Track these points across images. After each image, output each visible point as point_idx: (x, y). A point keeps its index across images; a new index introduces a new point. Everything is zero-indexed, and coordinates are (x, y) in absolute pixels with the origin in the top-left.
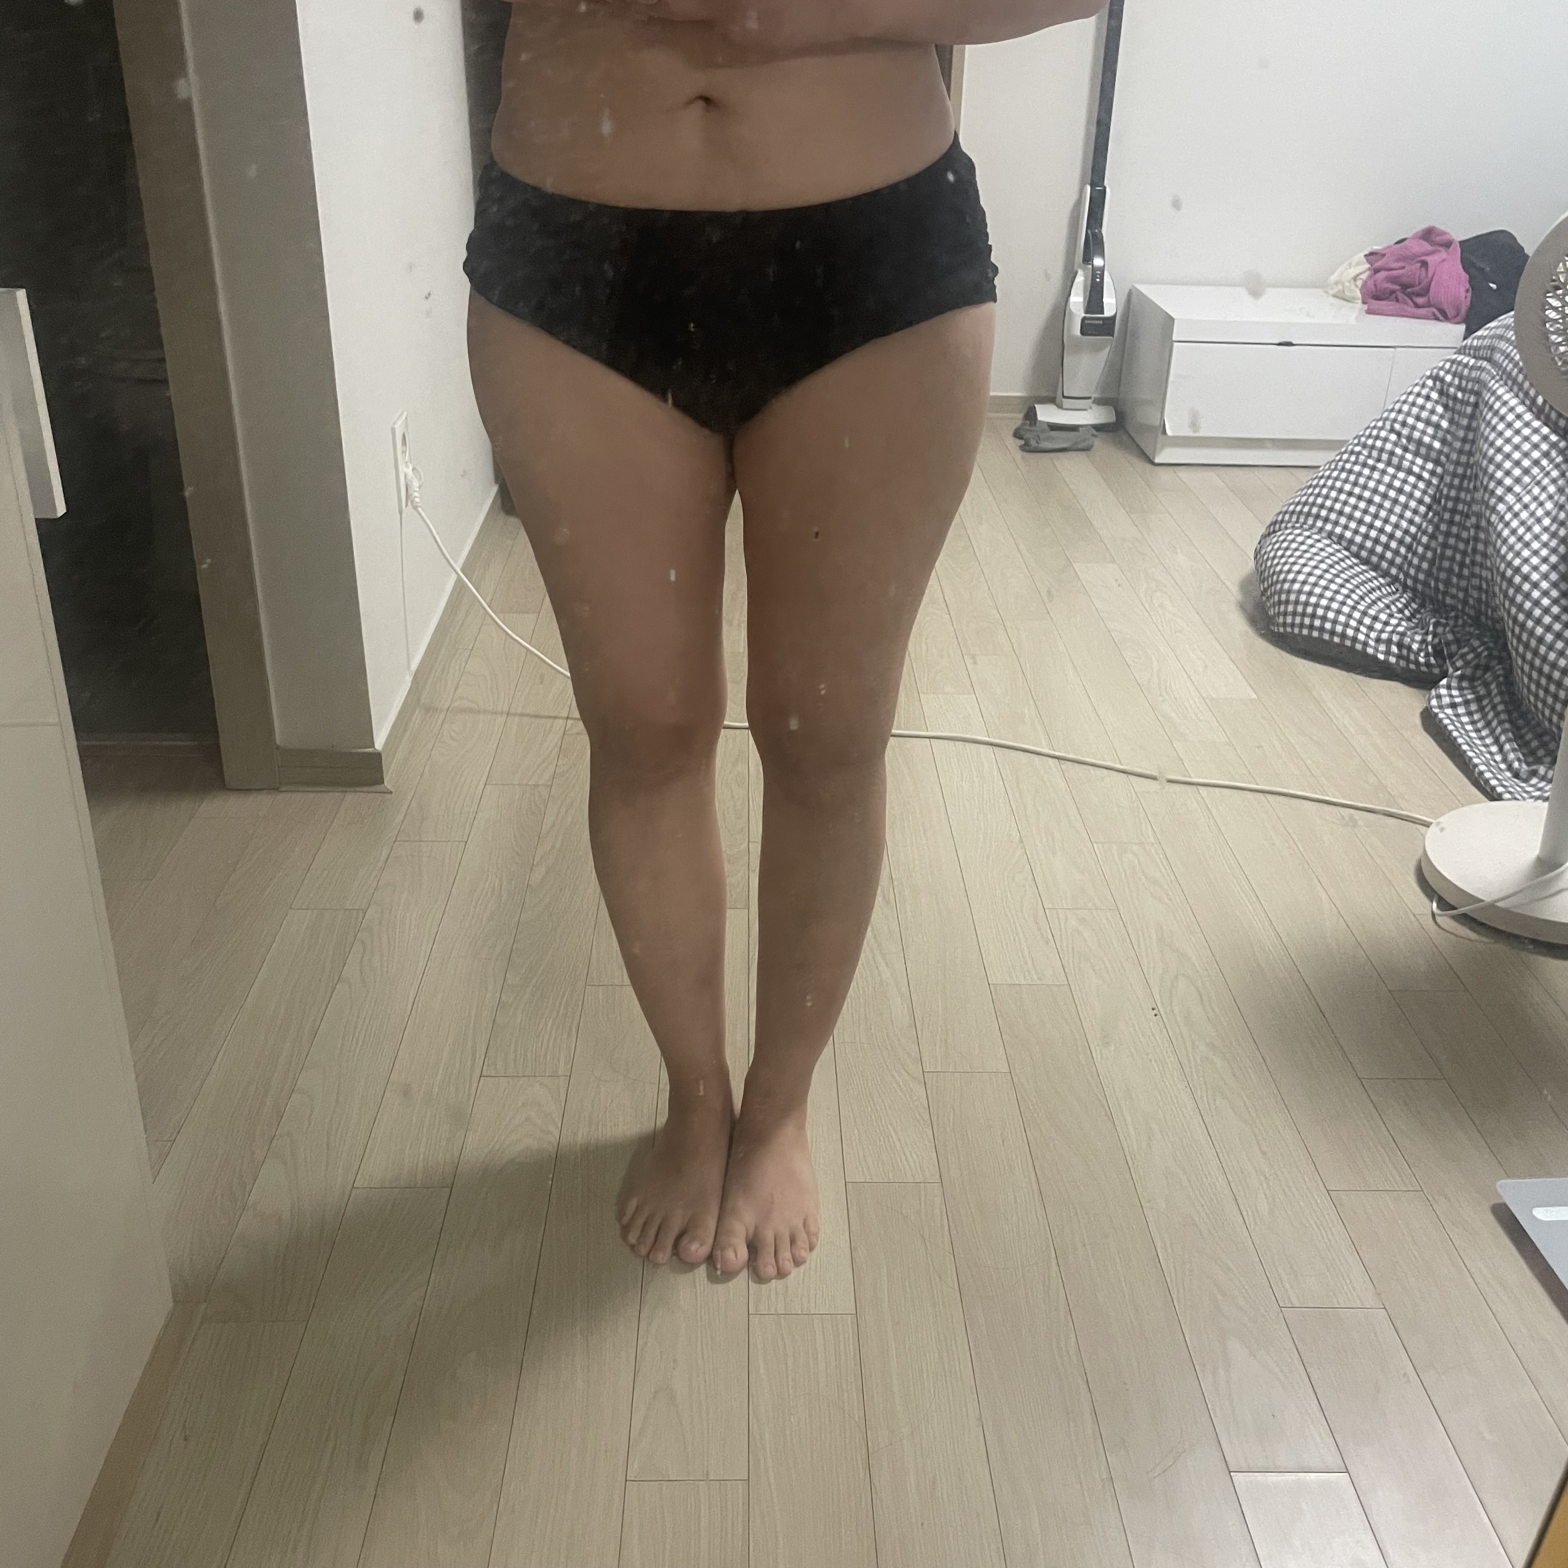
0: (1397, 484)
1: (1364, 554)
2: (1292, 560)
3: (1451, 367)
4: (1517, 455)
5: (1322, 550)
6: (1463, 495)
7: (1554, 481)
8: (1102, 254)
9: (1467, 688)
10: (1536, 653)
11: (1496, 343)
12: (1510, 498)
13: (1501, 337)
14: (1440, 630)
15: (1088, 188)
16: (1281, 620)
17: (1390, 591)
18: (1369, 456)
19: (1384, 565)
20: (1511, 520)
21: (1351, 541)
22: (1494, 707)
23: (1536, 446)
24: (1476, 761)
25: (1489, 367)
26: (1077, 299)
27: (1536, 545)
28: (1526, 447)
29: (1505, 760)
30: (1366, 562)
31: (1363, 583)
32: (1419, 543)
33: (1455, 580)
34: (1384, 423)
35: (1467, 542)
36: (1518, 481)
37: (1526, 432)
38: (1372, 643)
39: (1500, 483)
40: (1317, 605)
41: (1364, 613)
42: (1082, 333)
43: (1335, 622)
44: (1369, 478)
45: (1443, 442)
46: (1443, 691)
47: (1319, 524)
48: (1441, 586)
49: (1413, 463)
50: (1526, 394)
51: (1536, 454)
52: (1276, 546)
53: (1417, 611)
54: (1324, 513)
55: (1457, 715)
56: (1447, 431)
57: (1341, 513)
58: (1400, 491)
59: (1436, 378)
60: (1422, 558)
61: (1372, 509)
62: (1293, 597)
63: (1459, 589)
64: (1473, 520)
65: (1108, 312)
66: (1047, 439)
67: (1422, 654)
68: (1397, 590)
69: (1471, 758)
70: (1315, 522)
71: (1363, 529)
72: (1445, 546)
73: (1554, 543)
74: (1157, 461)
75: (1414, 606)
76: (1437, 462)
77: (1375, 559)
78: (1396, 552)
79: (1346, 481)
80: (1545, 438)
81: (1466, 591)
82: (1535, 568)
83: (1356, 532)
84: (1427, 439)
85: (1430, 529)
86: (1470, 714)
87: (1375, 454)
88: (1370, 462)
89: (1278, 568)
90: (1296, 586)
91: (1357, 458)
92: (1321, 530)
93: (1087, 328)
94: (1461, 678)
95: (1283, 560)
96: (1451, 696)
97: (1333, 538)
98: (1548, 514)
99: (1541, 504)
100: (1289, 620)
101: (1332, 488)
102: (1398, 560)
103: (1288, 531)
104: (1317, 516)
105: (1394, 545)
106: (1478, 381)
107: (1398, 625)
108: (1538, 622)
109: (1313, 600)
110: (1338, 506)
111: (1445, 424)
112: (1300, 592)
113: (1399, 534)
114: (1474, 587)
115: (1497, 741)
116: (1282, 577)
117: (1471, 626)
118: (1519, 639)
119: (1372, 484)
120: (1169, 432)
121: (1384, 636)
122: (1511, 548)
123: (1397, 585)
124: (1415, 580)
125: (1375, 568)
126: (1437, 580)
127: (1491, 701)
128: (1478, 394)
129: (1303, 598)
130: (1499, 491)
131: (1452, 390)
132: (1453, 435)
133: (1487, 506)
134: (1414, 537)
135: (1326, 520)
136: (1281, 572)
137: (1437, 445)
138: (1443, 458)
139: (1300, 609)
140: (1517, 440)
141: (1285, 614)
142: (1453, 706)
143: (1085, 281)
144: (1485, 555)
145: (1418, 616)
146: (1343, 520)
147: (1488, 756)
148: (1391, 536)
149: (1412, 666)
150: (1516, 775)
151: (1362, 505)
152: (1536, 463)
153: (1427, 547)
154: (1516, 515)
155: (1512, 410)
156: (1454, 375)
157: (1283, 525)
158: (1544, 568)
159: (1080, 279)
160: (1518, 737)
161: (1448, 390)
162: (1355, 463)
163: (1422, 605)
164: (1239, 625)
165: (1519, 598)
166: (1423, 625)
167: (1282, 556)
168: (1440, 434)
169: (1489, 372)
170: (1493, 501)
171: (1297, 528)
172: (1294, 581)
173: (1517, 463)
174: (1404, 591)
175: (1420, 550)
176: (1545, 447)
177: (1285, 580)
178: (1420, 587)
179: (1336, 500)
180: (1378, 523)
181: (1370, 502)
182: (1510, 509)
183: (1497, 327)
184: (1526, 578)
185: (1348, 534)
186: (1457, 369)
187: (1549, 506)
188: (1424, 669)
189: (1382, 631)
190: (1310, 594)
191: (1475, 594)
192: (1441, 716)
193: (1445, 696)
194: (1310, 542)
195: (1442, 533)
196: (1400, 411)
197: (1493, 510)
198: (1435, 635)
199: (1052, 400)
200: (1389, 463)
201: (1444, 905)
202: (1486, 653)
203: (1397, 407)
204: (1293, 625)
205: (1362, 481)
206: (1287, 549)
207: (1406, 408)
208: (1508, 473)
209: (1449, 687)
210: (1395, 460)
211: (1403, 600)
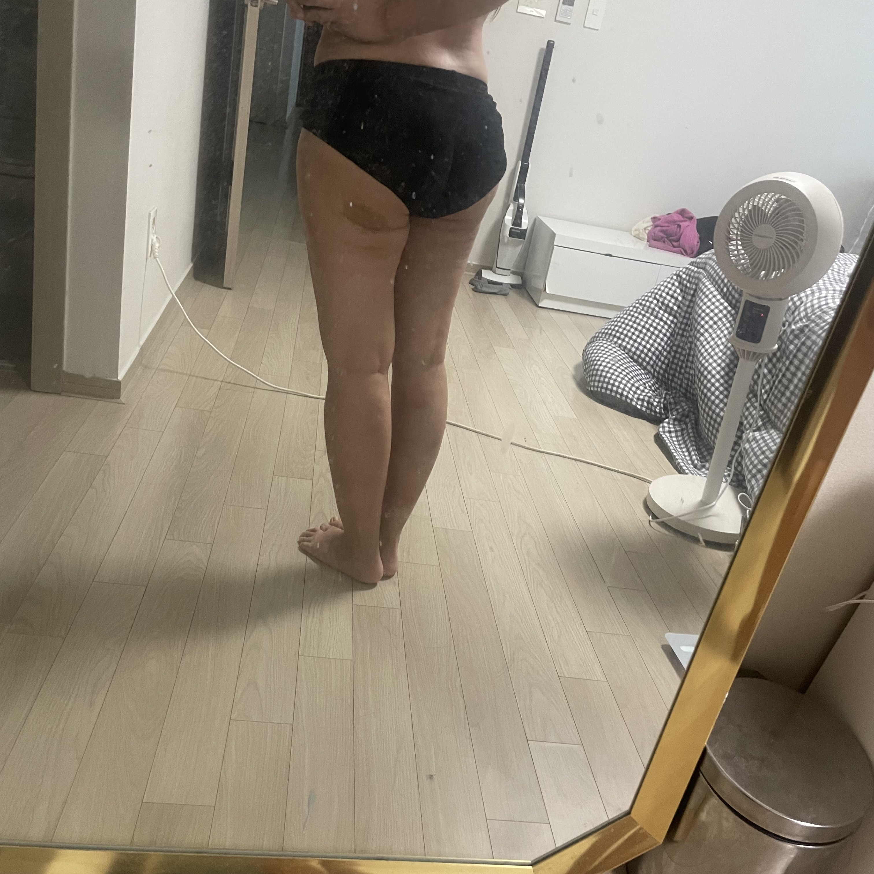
0: (654, 324)
1: (635, 357)
2: (600, 355)
3: (686, 271)
4: (712, 315)
5: (615, 352)
6: (685, 333)
7: (727, 329)
8: (523, 197)
9: (677, 425)
10: (710, 409)
11: (708, 261)
12: (706, 335)
13: (710, 259)
14: (668, 397)
15: (520, 162)
16: (592, 384)
17: (646, 377)
18: (643, 310)
19: (645, 364)
20: (706, 345)
21: (630, 350)
22: (688, 434)
23: (721, 311)
24: (677, 457)
25: (703, 272)
26: (509, 218)
27: (715, 358)
28: (716, 311)
29: (691, 459)
30: (636, 361)
31: (634, 371)
32: (662, 355)
33: (677, 375)
34: (651, 295)
35: (685, 356)
36: (711, 327)
37: (717, 304)
38: (635, 400)
39: (702, 327)
40: (610, 378)
41: (633, 385)
42: (510, 235)
43: (618, 387)
44: (642, 320)
45: (679, 307)
46: (666, 425)
47: (615, 340)
48: (670, 377)
49: (663, 315)
50: (719, 286)
51: (720, 315)
52: (594, 348)
53: (658, 388)
54: (618, 335)
55: (671, 437)
56: (681, 302)
57: (626, 336)
58: (656, 328)
59: (678, 275)
60: (663, 363)
61: (642, 336)
62: (599, 373)
63: (678, 378)
64: (689, 345)
65: (524, 227)
66: (486, 287)
67: (658, 408)
68: (650, 377)
69: (675, 456)
70: (613, 338)
71: (636, 345)
72: (674, 357)
73: (724, 357)
74: (540, 305)
75: (657, 386)
76: (675, 317)
77: (640, 360)
78: (651, 359)
79: (630, 320)
80: (725, 308)
81: (682, 380)
82: (714, 368)
83: (632, 346)
84: (671, 305)
85: (668, 349)
86: (677, 437)
87: (645, 308)
88: (643, 312)
89: (594, 358)
90: (601, 368)
91: (637, 310)
92: (616, 343)
93: (511, 234)
94: (675, 420)
95: (596, 355)
96: (669, 428)
97: (621, 347)
98: (723, 343)
99: (720, 339)
100: (596, 384)
101: (623, 323)
102: (651, 362)
103: (600, 341)
104: (615, 336)
105: (650, 354)
106: (698, 278)
107: (648, 392)
108: (713, 393)
109: (609, 375)
110: (625, 332)
111: (680, 298)
112: (603, 371)
113: (653, 349)
114: (686, 379)
115: (688, 450)
116: (595, 362)
117: (682, 397)
118: (703, 401)
119: (642, 323)
120: (548, 291)
121: (641, 397)
122: (704, 358)
123: (650, 375)
124: (659, 373)
125: (640, 365)
126: (669, 374)
127: (688, 431)
128: (697, 285)
129: (604, 374)
130: (702, 331)
131: (685, 282)
132: (683, 304)
133: (696, 337)
134: (660, 352)
135: (619, 338)
136: (595, 360)
137: (675, 308)
138: (678, 315)
139: (602, 379)
140: (712, 307)
141: (595, 381)
142: (670, 432)
143: (514, 210)
144: (692, 362)
145: (658, 391)
146: (627, 339)
147: (683, 457)
148: (649, 350)
149: (653, 413)
150: (695, 466)
151: (637, 333)
152: (720, 319)
153: (666, 357)
154: (708, 343)
155: (711, 293)
156: (687, 275)
157: (598, 339)
158: (718, 369)
159: (511, 208)
160: (698, 450)
161: (683, 282)
162: (636, 312)
163: (660, 386)
164: (572, 385)
165: (705, 382)
166: (660, 395)
167: (596, 353)
168: (677, 303)
169: (703, 274)
170: (698, 335)
171: (604, 341)
172: (600, 365)
173: (711, 318)
174: (653, 378)
175: (662, 359)
176: (725, 312)
177: (596, 364)
178: (660, 377)
179: (624, 329)
180: (644, 343)
181: (641, 332)
182: (706, 339)
183: (709, 254)
184: (709, 372)
185: (629, 346)
186: (688, 272)
187: (724, 340)
188: (658, 415)
189: (640, 395)
190: (608, 372)
191: (686, 381)
192: (663, 436)
193: (666, 427)
194: (610, 347)
195: (673, 351)
196: (659, 290)
197: (698, 339)
198: (665, 399)
199: (490, 268)
200: (652, 314)
201: (655, 517)
202: (688, 409)
203: (658, 287)
204: (598, 387)
205: (638, 321)
206: (599, 349)
207: (662, 288)
208: (707, 322)
209: (669, 423)
210: (655, 313)
211: (652, 382)
